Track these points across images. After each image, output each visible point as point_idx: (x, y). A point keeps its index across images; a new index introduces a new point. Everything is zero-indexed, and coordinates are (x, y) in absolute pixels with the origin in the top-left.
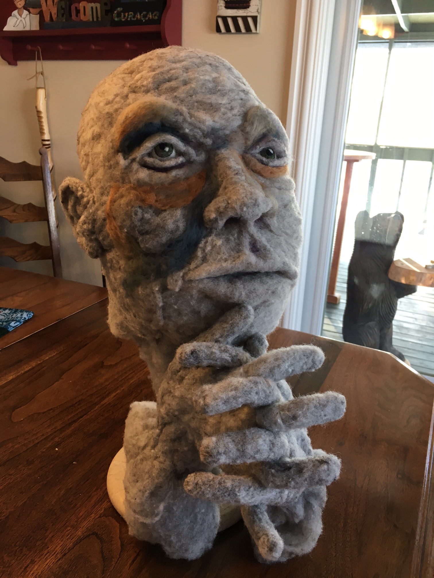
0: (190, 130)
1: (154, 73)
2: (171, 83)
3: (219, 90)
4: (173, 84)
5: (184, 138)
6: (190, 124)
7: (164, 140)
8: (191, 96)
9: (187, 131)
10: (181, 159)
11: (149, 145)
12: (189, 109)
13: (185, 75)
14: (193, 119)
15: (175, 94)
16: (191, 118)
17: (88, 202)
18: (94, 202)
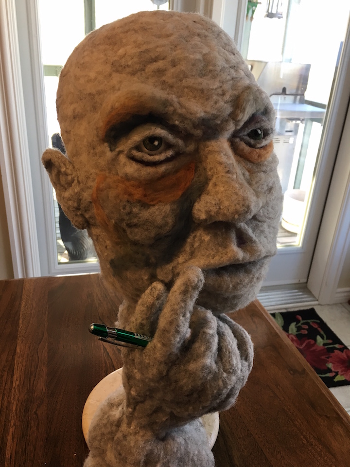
3: (210, 71)
12: (179, 98)
13: (173, 53)
14: (184, 110)
16: (182, 109)
17: (73, 181)
18: (79, 182)
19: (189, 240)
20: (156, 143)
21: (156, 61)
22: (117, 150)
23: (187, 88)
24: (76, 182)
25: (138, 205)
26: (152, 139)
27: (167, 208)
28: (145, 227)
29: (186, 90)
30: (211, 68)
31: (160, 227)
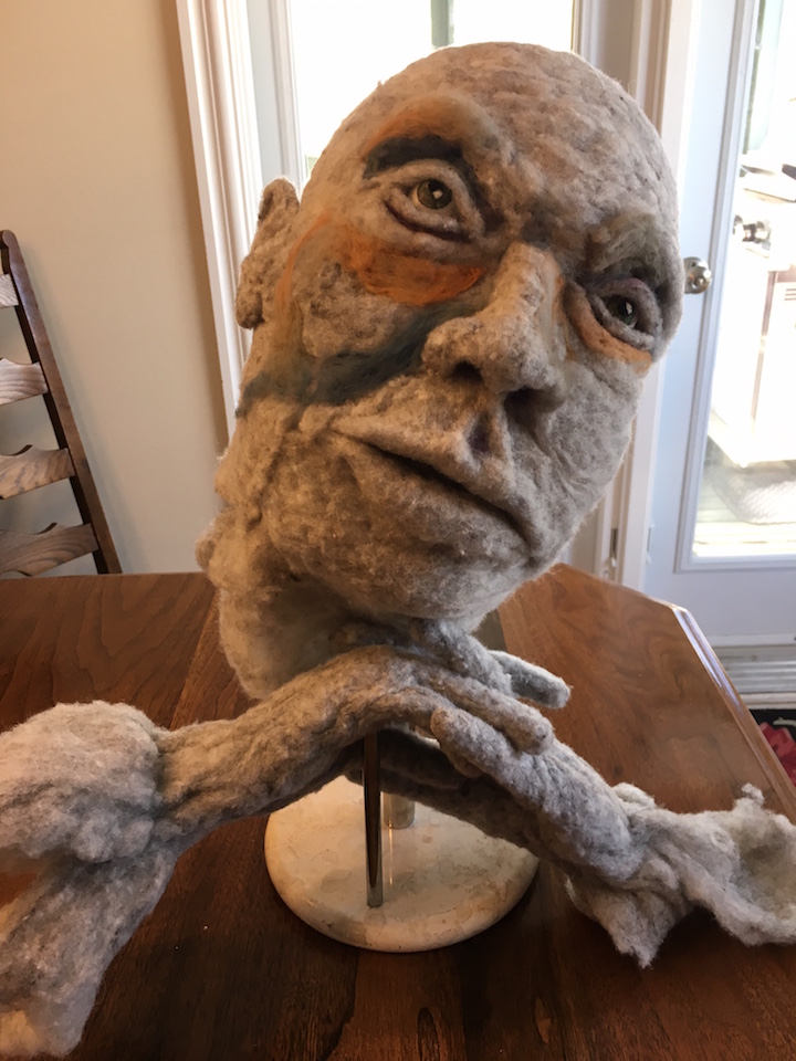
0: (497, 184)
1: (504, 68)
2: (520, 97)
3: (595, 151)
4: (522, 98)
5: (478, 193)
6: (503, 174)
7: (441, 176)
8: (538, 133)
9: (490, 182)
10: (451, 223)
11: (413, 170)
12: (518, 151)
13: (553, 97)
14: (513, 167)
15: (513, 115)
16: (510, 164)
17: (283, 226)
18: (290, 230)
19: (391, 383)
20: (438, 194)
21: (518, 93)
22: (374, 179)
23: (541, 147)
24: (285, 230)
25: (349, 279)
26: (435, 184)
27: (390, 308)
28: (336, 322)
29: (537, 149)
30: (599, 147)
31: (360, 335)
